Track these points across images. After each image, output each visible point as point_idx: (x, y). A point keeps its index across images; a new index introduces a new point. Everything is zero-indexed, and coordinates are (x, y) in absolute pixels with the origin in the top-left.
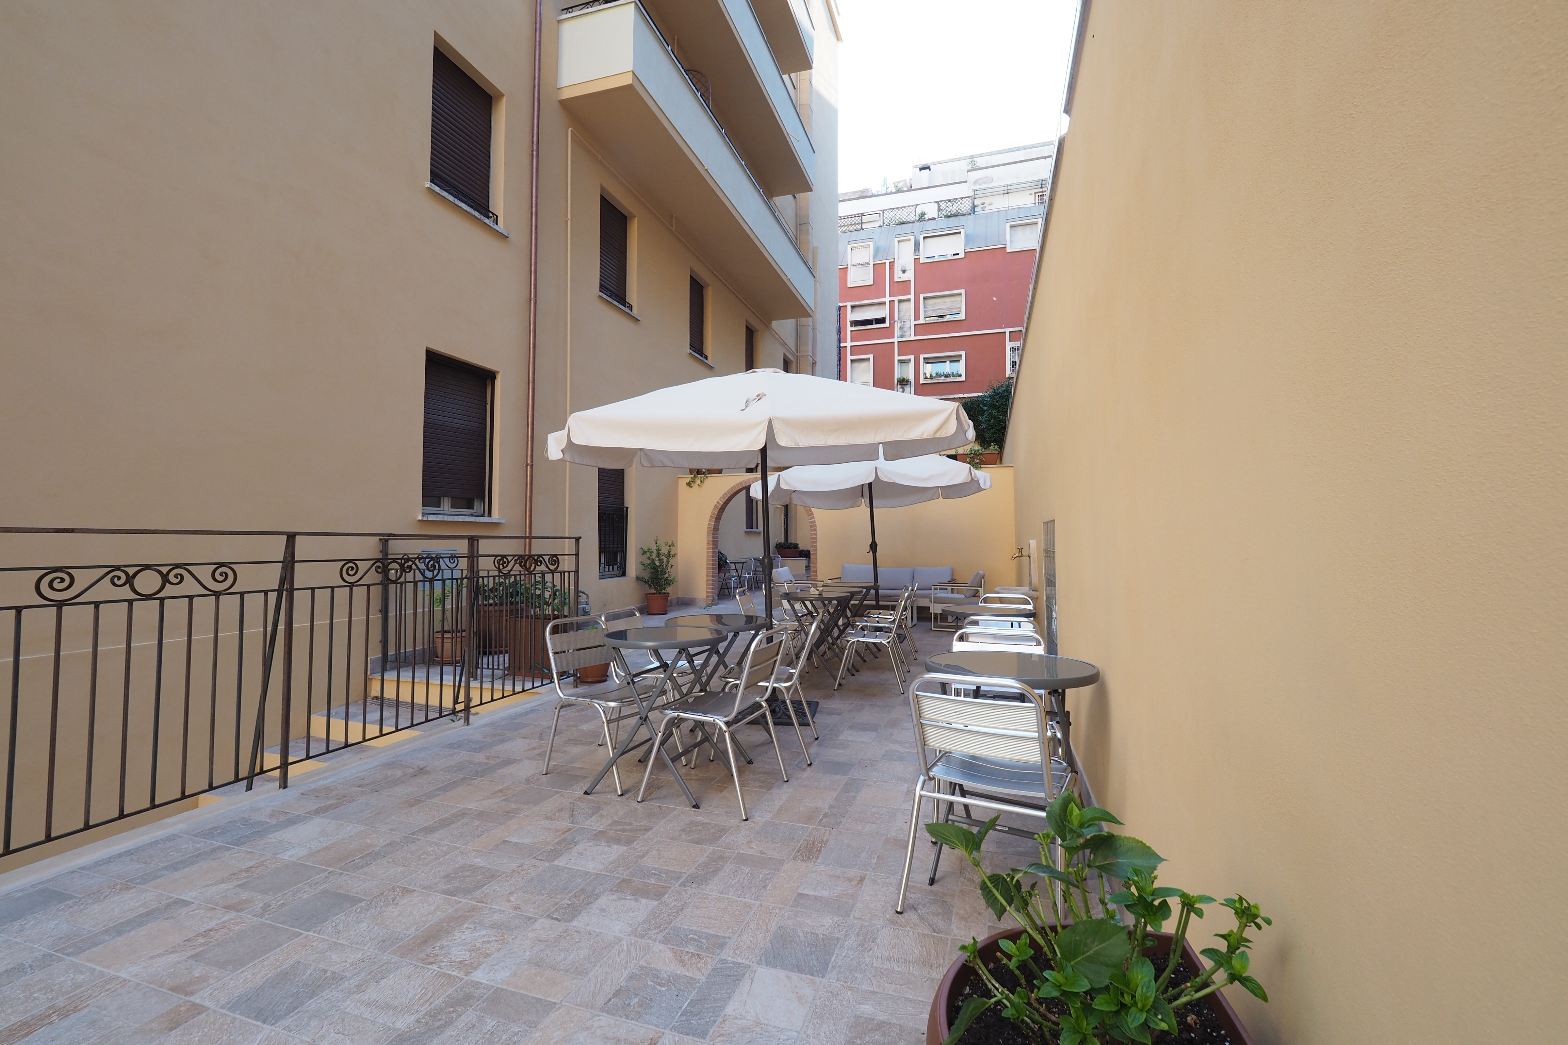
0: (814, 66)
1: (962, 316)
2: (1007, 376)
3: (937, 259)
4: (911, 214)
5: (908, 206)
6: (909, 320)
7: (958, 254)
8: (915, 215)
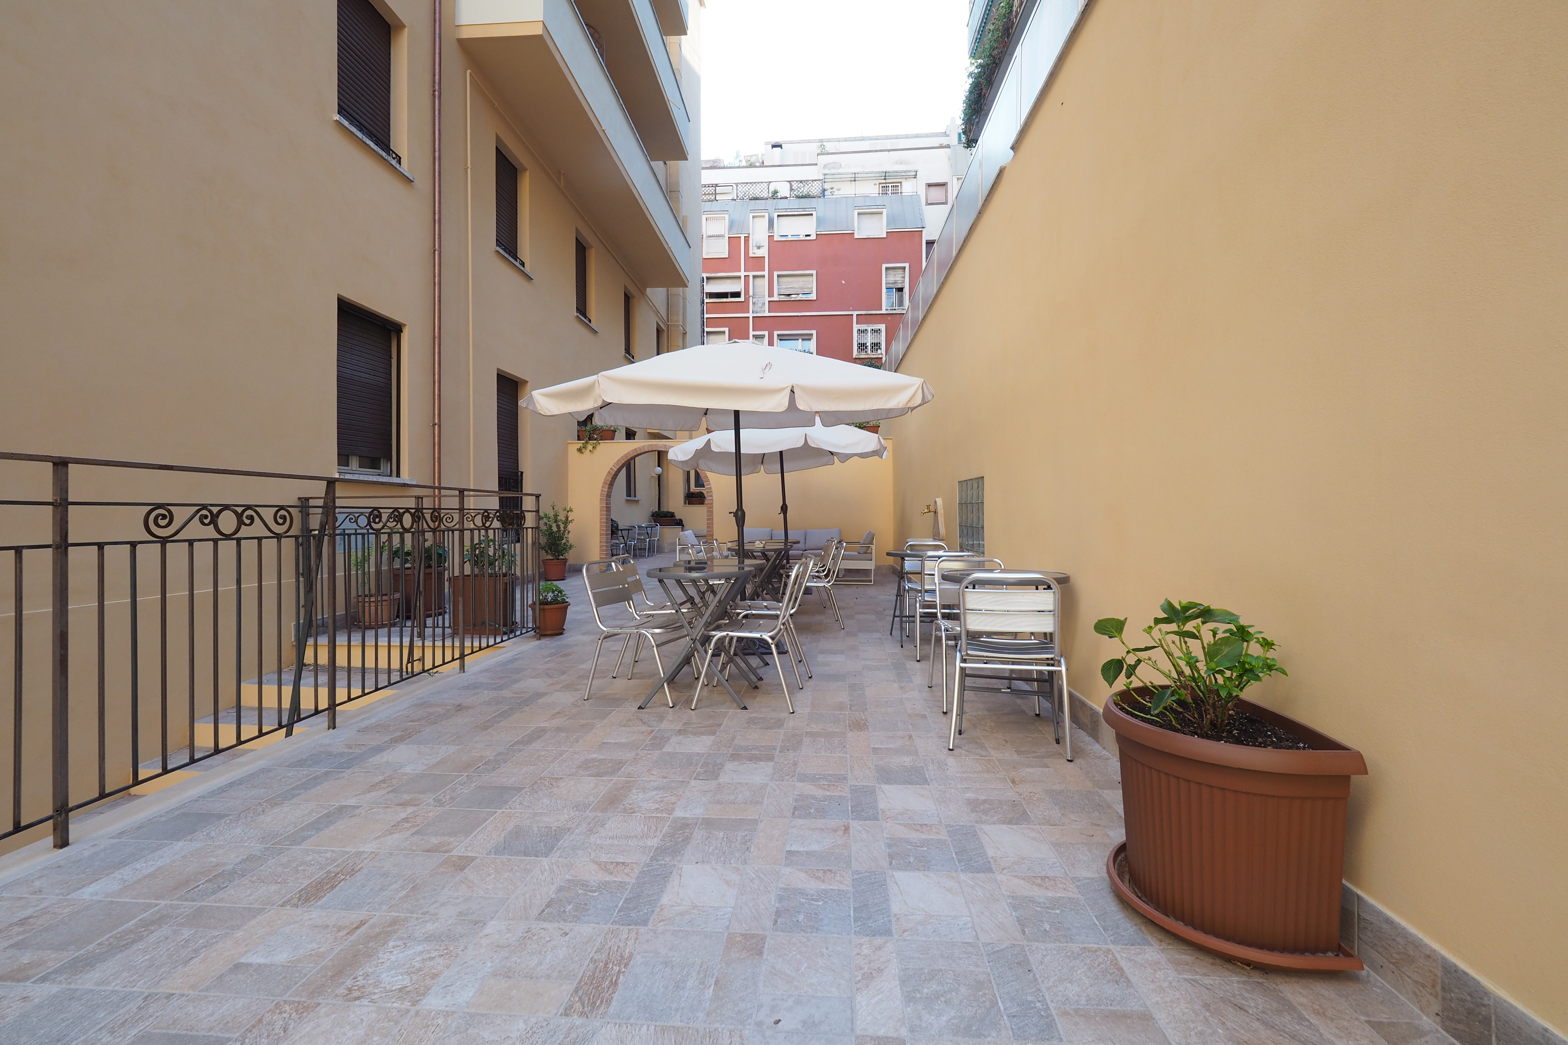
0: (688, 32)
1: (813, 297)
2: (854, 357)
3: (790, 238)
4: (764, 191)
5: (762, 183)
6: (764, 297)
7: (809, 235)
8: (768, 192)
